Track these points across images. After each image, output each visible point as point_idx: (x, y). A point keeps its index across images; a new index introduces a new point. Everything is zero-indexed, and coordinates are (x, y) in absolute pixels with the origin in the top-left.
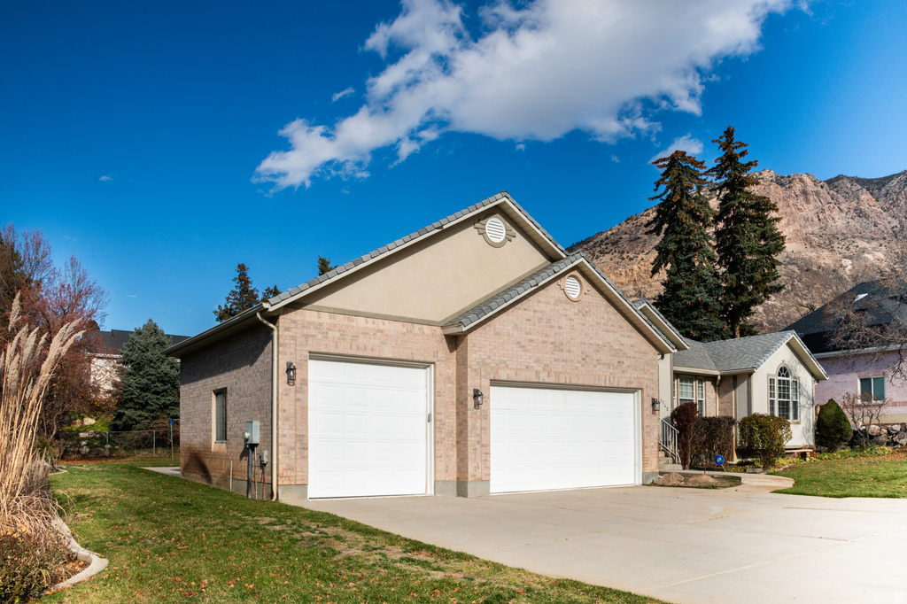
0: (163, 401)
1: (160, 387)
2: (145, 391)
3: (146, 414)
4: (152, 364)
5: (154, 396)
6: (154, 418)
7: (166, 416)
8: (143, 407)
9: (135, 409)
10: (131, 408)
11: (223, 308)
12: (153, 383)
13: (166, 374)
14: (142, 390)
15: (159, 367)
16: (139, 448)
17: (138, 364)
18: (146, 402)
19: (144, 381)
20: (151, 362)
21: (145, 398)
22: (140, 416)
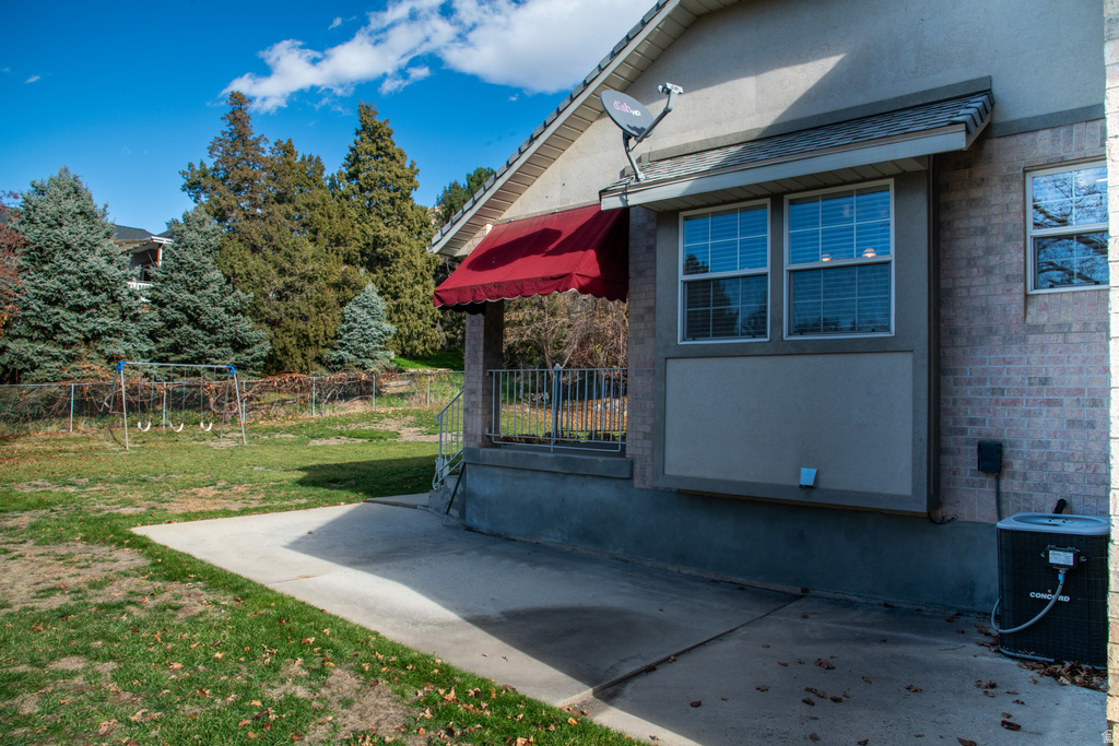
0: (91, 326)
1: (87, 298)
2: (53, 304)
3: (55, 351)
4: (70, 252)
5: (74, 315)
6: (71, 358)
7: (94, 355)
8: (49, 334)
9: (31, 339)
10: (20, 336)
11: (198, 168)
12: (72, 288)
13: (98, 273)
14: (48, 300)
15: (84, 259)
16: (37, 417)
17: (41, 250)
18: (57, 326)
19: (53, 283)
20: (68, 247)
21: (55, 318)
22: (40, 354)
